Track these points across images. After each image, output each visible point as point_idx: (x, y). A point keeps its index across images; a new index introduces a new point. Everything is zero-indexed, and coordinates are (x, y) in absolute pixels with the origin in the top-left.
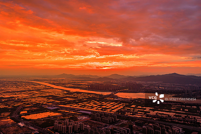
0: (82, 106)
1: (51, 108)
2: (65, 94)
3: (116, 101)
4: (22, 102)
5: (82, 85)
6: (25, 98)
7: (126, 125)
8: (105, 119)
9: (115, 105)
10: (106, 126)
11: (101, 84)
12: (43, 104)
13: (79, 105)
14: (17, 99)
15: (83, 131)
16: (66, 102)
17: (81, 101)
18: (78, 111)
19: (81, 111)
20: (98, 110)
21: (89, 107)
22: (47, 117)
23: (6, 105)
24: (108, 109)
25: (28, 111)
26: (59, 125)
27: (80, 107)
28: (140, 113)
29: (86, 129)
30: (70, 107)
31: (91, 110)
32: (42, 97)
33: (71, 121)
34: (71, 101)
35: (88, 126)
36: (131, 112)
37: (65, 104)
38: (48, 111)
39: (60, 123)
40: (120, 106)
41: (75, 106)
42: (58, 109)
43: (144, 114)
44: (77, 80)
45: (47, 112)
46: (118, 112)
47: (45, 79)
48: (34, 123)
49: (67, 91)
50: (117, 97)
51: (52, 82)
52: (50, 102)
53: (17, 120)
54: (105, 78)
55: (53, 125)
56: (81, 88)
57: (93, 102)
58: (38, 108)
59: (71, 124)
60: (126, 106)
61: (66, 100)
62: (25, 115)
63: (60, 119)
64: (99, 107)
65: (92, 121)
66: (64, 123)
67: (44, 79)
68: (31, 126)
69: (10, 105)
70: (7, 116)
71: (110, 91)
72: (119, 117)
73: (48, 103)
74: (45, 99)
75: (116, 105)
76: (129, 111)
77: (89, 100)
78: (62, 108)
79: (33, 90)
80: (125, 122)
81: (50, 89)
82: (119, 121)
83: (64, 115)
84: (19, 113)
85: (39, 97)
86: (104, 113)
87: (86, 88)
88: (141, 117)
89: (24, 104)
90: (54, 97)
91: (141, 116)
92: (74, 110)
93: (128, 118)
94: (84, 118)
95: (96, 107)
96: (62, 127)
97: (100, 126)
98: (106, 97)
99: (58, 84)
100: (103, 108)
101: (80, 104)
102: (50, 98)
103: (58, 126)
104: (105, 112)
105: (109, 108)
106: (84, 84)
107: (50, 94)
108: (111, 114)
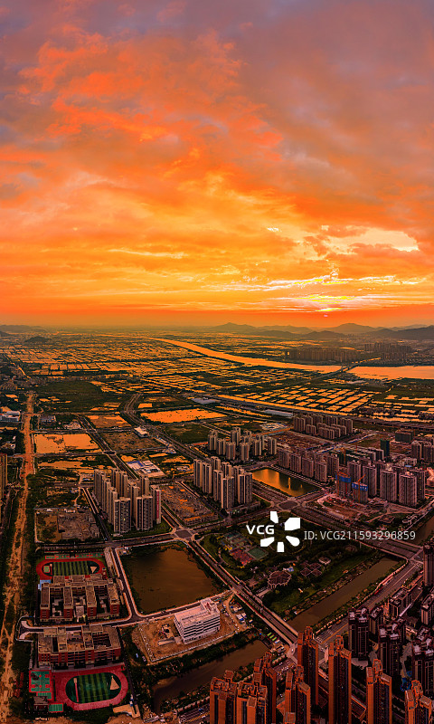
0: (273, 398)
1: (202, 402)
2: (232, 370)
3: (351, 388)
4: (143, 382)
5: (272, 350)
6: (148, 376)
7: (374, 441)
8: (325, 428)
9: (348, 397)
10: (327, 445)
11: (316, 348)
12: (184, 391)
13: (264, 396)
14: (131, 376)
15: (274, 457)
16: (235, 388)
17: (268, 387)
18: (262, 409)
19: (269, 411)
20: (310, 408)
21: (288, 401)
22: (194, 421)
23: (113, 386)
24: (332, 405)
25: (154, 403)
26: (220, 440)
27: (266, 400)
28: (406, 413)
29: (282, 453)
30: (243, 400)
31: (293, 407)
32: (182, 375)
33: (247, 432)
34: (246, 387)
35: (286, 446)
36: (387, 411)
37: (233, 394)
38: (196, 408)
39: (221, 436)
40: (361, 398)
41: (256, 399)
42: (218, 404)
43: (416, 414)
44: (259, 339)
45: (192, 408)
46: (356, 411)
47: (188, 335)
48: (167, 430)
49: (237, 364)
50: (354, 378)
51: (203, 342)
52: (199, 388)
53: (133, 421)
54: (326, 333)
55: (206, 439)
56: (270, 358)
57: (297, 389)
58: (174, 400)
59: (247, 441)
60: (375, 397)
61: (235, 384)
62: (149, 411)
63: (223, 428)
64: (311, 400)
65: (295, 434)
66: (231, 437)
67: (185, 334)
68: (161, 437)
69: (120, 388)
70: (115, 411)
71: (337, 363)
72: (358, 423)
73: (195, 388)
74: (190, 381)
75: (352, 396)
76: (380, 408)
77: (288, 384)
78: (226, 402)
79: (163, 359)
80: (372, 434)
81: (199, 357)
82: (358, 432)
83: (231, 417)
84: (136, 407)
85: (176, 374)
86: (324, 415)
87: (282, 357)
88: (408, 420)
89: (146, 387)
90: (208, 377)
91: (408, 418)
92: (253, 407)
93: (378, 426)
94: (276, 426)
95: (304, 401)
96: (227, 446)
97: (314, 445)
98: (327, 378)
99: (217, 348)
100: (321, 404)
101: (266, 393)
102: (199, 377)
103: (218, 442)
104: (325, 412)
105: (334, 404)
106: (276, 347)
107: (200, 369)
108: (340, 417)
